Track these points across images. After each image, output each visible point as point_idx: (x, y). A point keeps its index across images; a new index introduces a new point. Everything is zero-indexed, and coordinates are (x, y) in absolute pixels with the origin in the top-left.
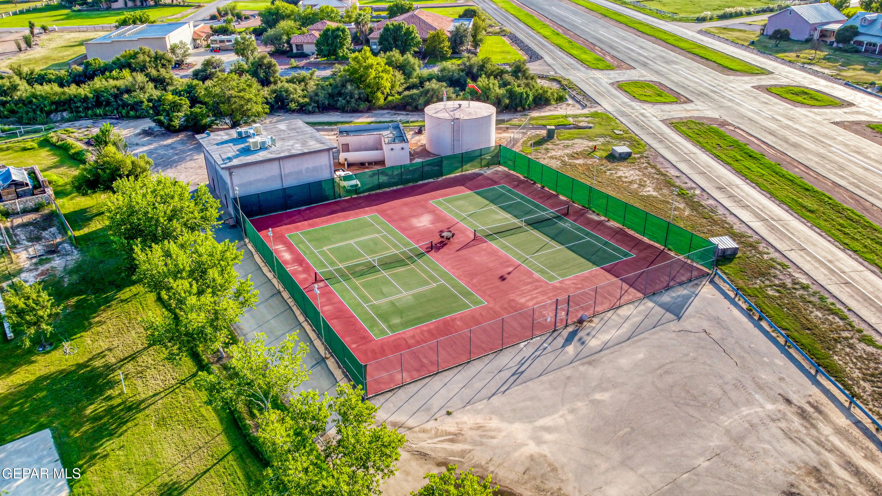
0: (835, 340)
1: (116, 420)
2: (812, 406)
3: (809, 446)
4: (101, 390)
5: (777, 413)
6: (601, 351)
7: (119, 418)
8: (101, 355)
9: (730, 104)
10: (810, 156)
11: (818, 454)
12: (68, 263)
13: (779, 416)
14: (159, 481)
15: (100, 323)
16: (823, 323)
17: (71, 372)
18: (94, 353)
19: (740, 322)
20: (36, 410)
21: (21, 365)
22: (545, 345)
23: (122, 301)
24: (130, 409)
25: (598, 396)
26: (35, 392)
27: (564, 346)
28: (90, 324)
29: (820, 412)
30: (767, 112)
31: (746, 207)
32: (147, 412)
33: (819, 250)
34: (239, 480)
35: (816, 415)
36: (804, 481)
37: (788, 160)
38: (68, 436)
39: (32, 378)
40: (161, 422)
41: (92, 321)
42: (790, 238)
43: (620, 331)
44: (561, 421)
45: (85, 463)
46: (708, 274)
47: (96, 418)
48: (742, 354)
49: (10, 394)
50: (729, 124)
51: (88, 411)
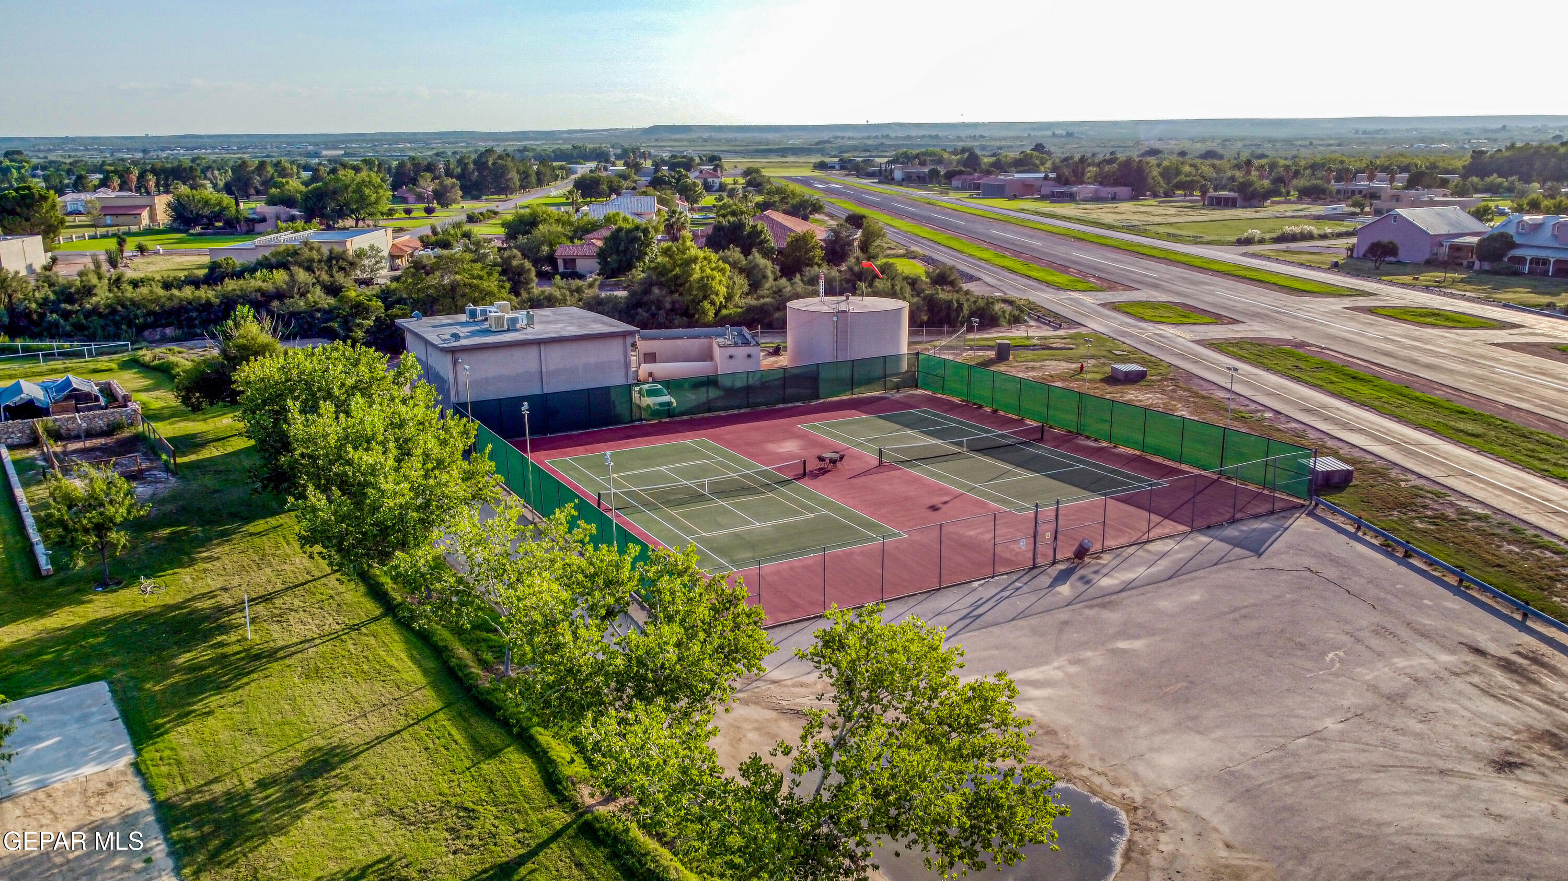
0: (1550, 578)
1: (231, 671)
2: (1525, 657)
3: (1530, 705)
4: (206, 635)
5: (1462, 666)
6: (1121, 591)
7: (236, 668)
8: (210, 595)
9: (1308, 324)
10: (1459, 378)
11: (1549, 715)
12: (158, 491)
13: (1466, 668)
14: (305, 745)
15: (210, 559)
16: (1524, 559)
17: (152, 615)
18: (196, 593)
19: (1371, 560)
20: (84, 658)
21: (64, 606)
22: (1018, 584)
23: (251, 535)
24: (257, 657)
25: (1122, 645)
26: (84, 638)
27: (1052, 585)
28: (194, 559)
29: (1543, 665)
30: (1372, 332)
31: (1359, 430)
32: (287, 661)
33: (1499, 477)
34: (457, 744)
35: (1534, 668)
36: (1529, 748)
37: (1422, 382)
38: (141, 689)
39: (83, 621)
40: (313, 674)
41: (197, 556)
42: (1443, 463)
43: (1153, 569)
44: (1059, 674)
45: (169, 722)
46: (1303, 506)
47: (193, 668)
48: (1383, 595)
49: (39, 640)
50: (1311, 345)
51: (180, 660)
